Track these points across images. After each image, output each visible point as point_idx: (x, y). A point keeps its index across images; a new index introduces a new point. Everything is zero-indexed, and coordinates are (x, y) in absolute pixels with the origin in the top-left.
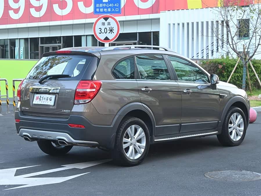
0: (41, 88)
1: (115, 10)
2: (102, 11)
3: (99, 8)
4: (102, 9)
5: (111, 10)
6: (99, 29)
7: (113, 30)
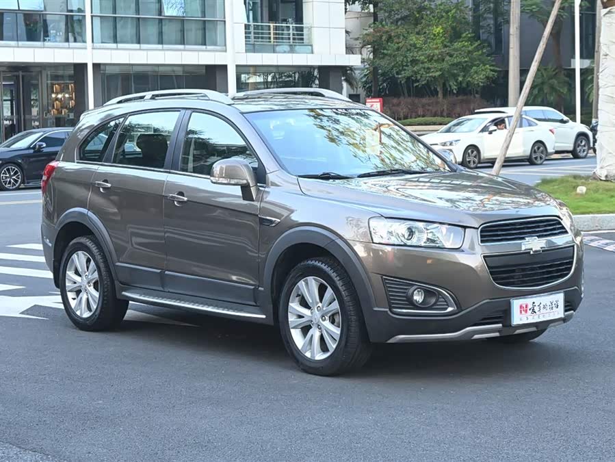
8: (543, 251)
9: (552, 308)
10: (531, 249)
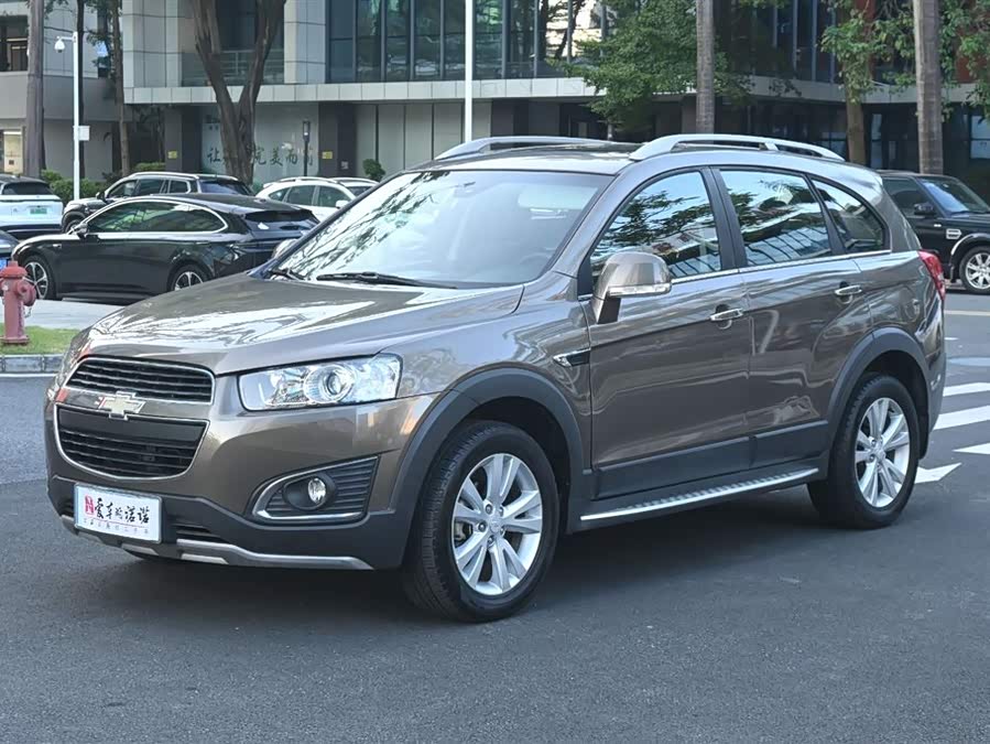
8: (130, 418)
9: (132, 519)
10: (110, 410)
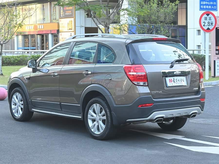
0: (176, 72)
1: (214, 7)
2: (205, 8)
3: (203, 5)
4: (205, 6)
5: (211, 7)
6: (203, 23)
7: (213, 23)
